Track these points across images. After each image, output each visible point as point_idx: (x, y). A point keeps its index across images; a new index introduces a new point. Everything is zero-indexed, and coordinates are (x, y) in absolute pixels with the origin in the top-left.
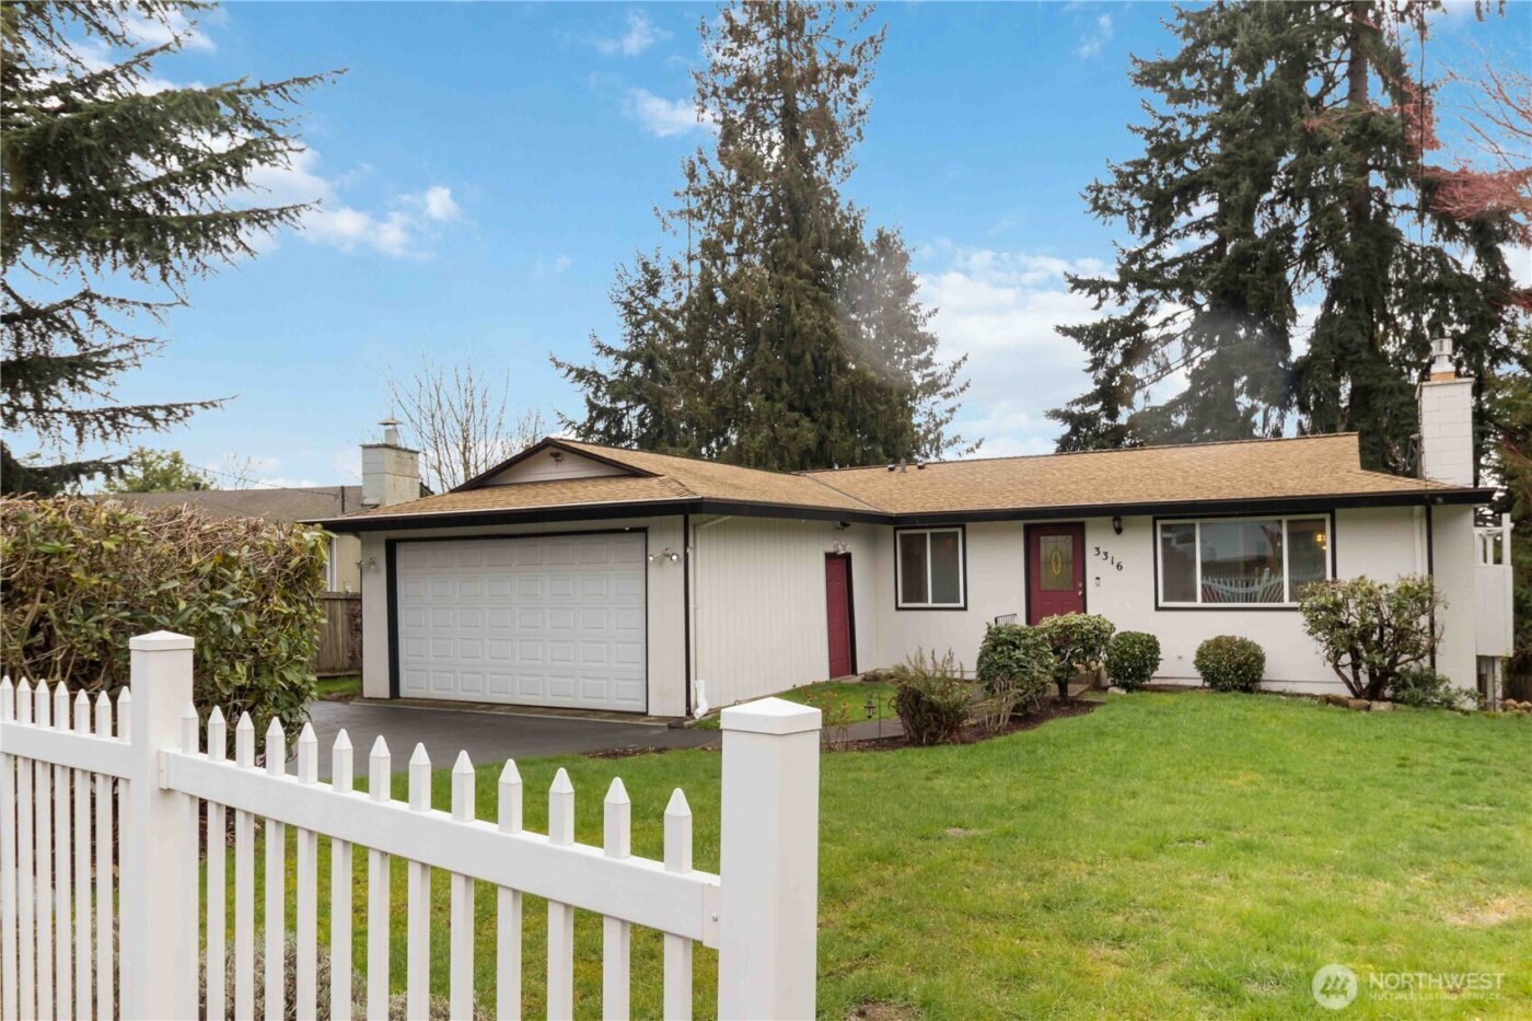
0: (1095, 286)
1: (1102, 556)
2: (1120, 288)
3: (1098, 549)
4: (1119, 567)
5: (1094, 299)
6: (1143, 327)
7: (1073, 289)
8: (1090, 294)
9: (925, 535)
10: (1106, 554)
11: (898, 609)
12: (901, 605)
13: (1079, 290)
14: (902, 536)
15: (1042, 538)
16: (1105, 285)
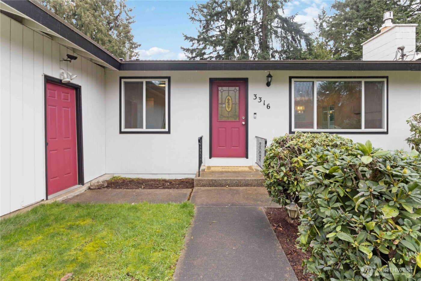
0: (192, 39)
1: (258, 100)
2: (199, 41)
3: (255, 95)
4: (268, 107)
5: (191, 43)
6: (204, 54)
7: (185, 39)
8: (190, 41)
9: (142, 83)
10: (260, 98)
11: (121, 132)
12: (123, 130)
13: (187, 40)
14: (126, 83)
15: (220, 88)
16: (194, 39)
